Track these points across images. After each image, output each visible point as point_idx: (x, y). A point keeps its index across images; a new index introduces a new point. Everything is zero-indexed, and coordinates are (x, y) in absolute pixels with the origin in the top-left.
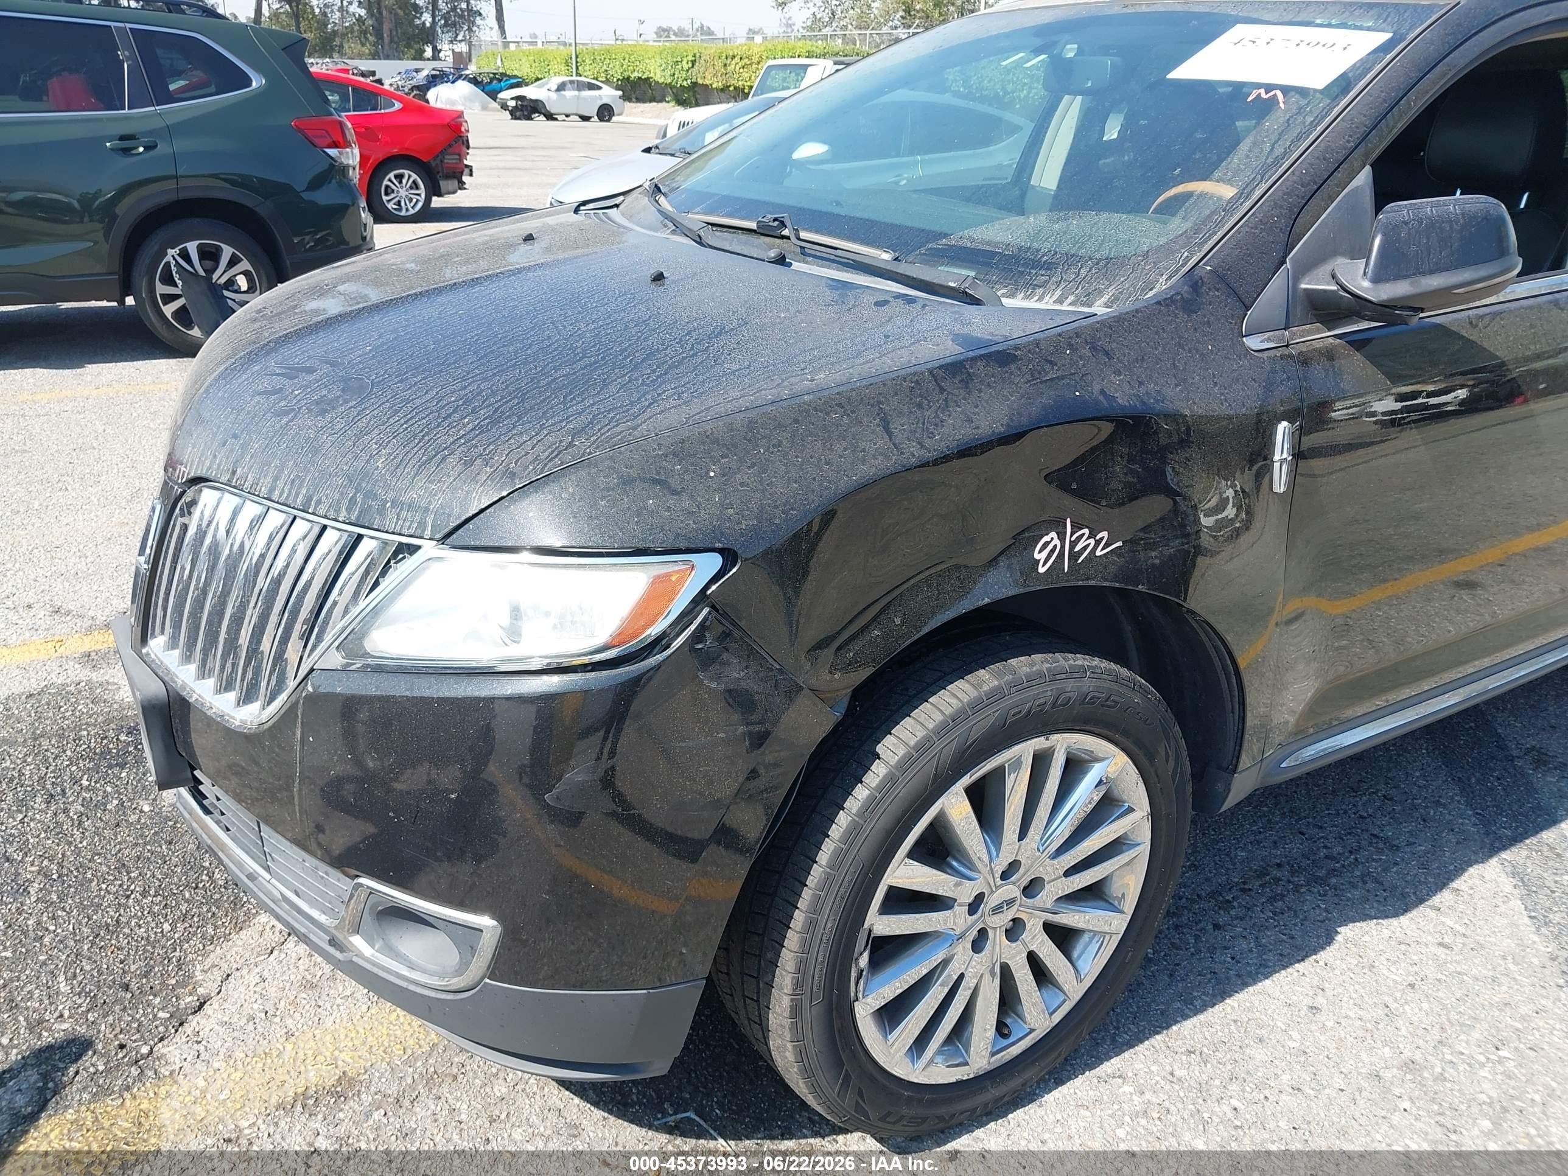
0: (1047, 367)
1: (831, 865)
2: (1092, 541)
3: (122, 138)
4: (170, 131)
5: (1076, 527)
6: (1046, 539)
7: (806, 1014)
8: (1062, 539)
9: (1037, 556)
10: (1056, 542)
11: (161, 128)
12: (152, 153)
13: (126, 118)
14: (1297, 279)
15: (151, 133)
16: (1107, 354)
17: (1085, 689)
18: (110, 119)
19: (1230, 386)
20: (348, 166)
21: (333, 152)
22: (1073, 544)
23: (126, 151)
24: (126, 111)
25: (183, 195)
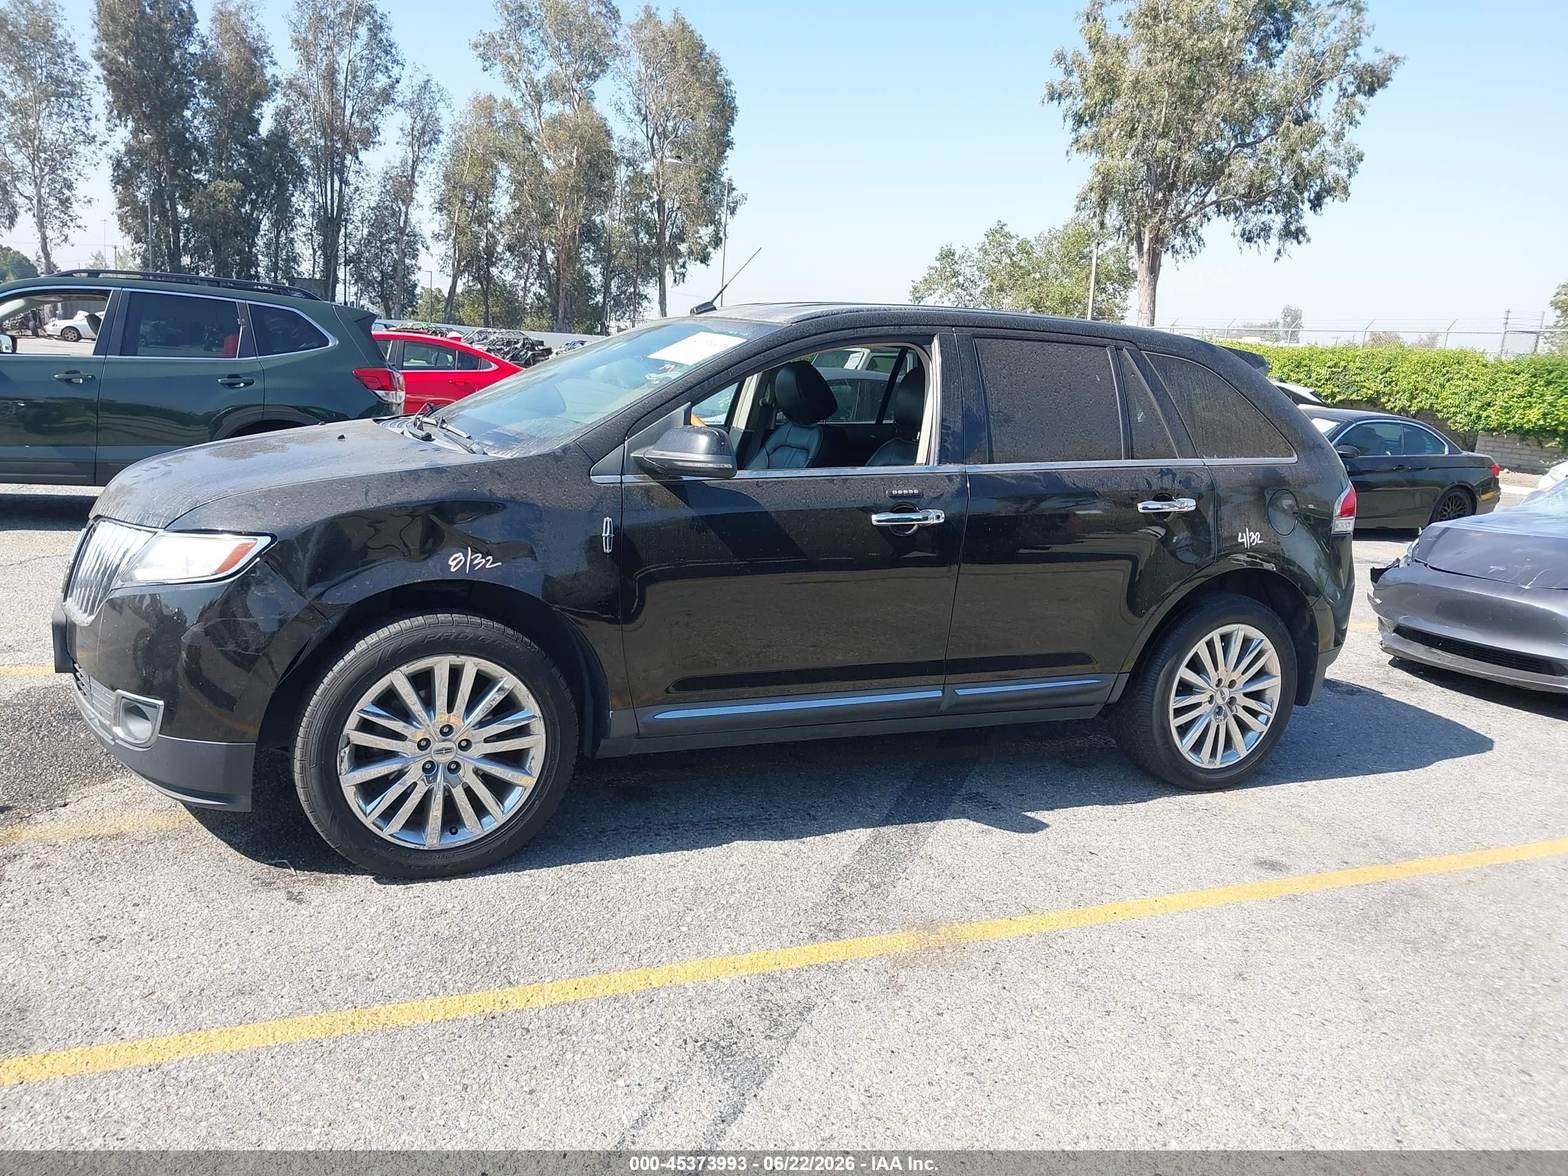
0: (463, 477)
1: (321, 695)
2: (484, 561)
3: (230, 377)
4: (264, 374)
5: (473, 552)
6: (456, 555)
7: (308, 773)
8: (466, 556)
9: (450, 563)
10: (462, 557)
11: (258, 372)
12: (249, 387)
13: (235, 363)
14: (629, 452)
15: (249, 374)
16: (499, 475)
17: (479, 633)
18: (224, 363)
19: (574, 497)
20: (392, 403)
21: (380, 393)
22: (472, 560)
23: (231, 386)
24: (237, 359)
25: (266, 418)
